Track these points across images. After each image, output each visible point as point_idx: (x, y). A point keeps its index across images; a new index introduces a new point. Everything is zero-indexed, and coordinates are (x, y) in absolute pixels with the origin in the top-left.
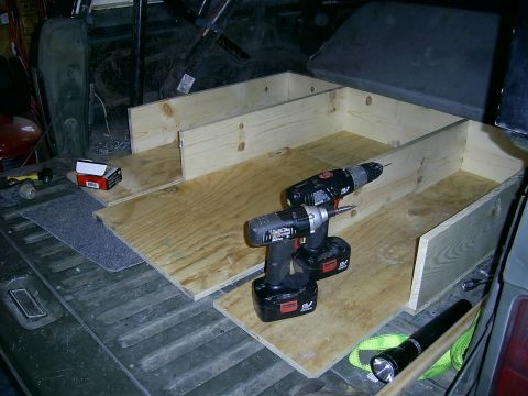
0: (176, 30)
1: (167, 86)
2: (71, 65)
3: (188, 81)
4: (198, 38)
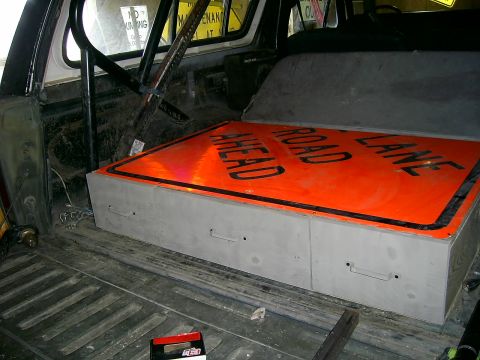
0: (118, 100)
1: (119, 154)
2: (26, 143)
3: (138, 147)
4: (143, 104)
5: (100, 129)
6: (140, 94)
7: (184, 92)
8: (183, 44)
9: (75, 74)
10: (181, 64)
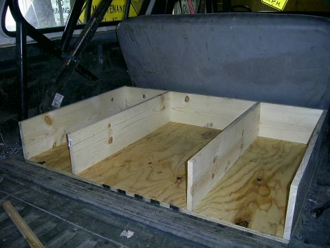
0: (44, 63)
1: (44, 103)
3: (59, 98)
4: (64, 66)
5: (30, 84)
6: (62, 59)
7: (95, 59)
8: (95, 24)
9: (11, 41)
10: (93, 39)
